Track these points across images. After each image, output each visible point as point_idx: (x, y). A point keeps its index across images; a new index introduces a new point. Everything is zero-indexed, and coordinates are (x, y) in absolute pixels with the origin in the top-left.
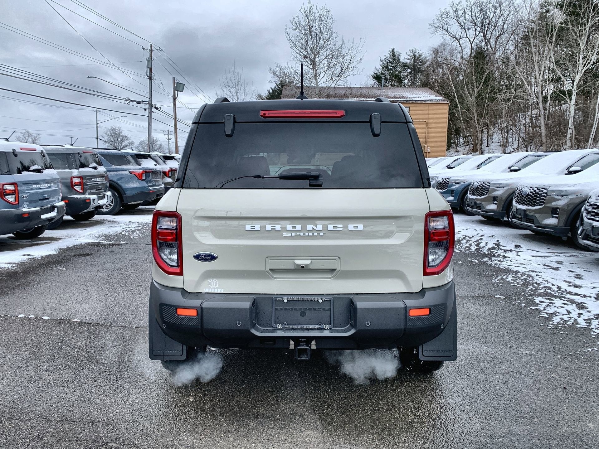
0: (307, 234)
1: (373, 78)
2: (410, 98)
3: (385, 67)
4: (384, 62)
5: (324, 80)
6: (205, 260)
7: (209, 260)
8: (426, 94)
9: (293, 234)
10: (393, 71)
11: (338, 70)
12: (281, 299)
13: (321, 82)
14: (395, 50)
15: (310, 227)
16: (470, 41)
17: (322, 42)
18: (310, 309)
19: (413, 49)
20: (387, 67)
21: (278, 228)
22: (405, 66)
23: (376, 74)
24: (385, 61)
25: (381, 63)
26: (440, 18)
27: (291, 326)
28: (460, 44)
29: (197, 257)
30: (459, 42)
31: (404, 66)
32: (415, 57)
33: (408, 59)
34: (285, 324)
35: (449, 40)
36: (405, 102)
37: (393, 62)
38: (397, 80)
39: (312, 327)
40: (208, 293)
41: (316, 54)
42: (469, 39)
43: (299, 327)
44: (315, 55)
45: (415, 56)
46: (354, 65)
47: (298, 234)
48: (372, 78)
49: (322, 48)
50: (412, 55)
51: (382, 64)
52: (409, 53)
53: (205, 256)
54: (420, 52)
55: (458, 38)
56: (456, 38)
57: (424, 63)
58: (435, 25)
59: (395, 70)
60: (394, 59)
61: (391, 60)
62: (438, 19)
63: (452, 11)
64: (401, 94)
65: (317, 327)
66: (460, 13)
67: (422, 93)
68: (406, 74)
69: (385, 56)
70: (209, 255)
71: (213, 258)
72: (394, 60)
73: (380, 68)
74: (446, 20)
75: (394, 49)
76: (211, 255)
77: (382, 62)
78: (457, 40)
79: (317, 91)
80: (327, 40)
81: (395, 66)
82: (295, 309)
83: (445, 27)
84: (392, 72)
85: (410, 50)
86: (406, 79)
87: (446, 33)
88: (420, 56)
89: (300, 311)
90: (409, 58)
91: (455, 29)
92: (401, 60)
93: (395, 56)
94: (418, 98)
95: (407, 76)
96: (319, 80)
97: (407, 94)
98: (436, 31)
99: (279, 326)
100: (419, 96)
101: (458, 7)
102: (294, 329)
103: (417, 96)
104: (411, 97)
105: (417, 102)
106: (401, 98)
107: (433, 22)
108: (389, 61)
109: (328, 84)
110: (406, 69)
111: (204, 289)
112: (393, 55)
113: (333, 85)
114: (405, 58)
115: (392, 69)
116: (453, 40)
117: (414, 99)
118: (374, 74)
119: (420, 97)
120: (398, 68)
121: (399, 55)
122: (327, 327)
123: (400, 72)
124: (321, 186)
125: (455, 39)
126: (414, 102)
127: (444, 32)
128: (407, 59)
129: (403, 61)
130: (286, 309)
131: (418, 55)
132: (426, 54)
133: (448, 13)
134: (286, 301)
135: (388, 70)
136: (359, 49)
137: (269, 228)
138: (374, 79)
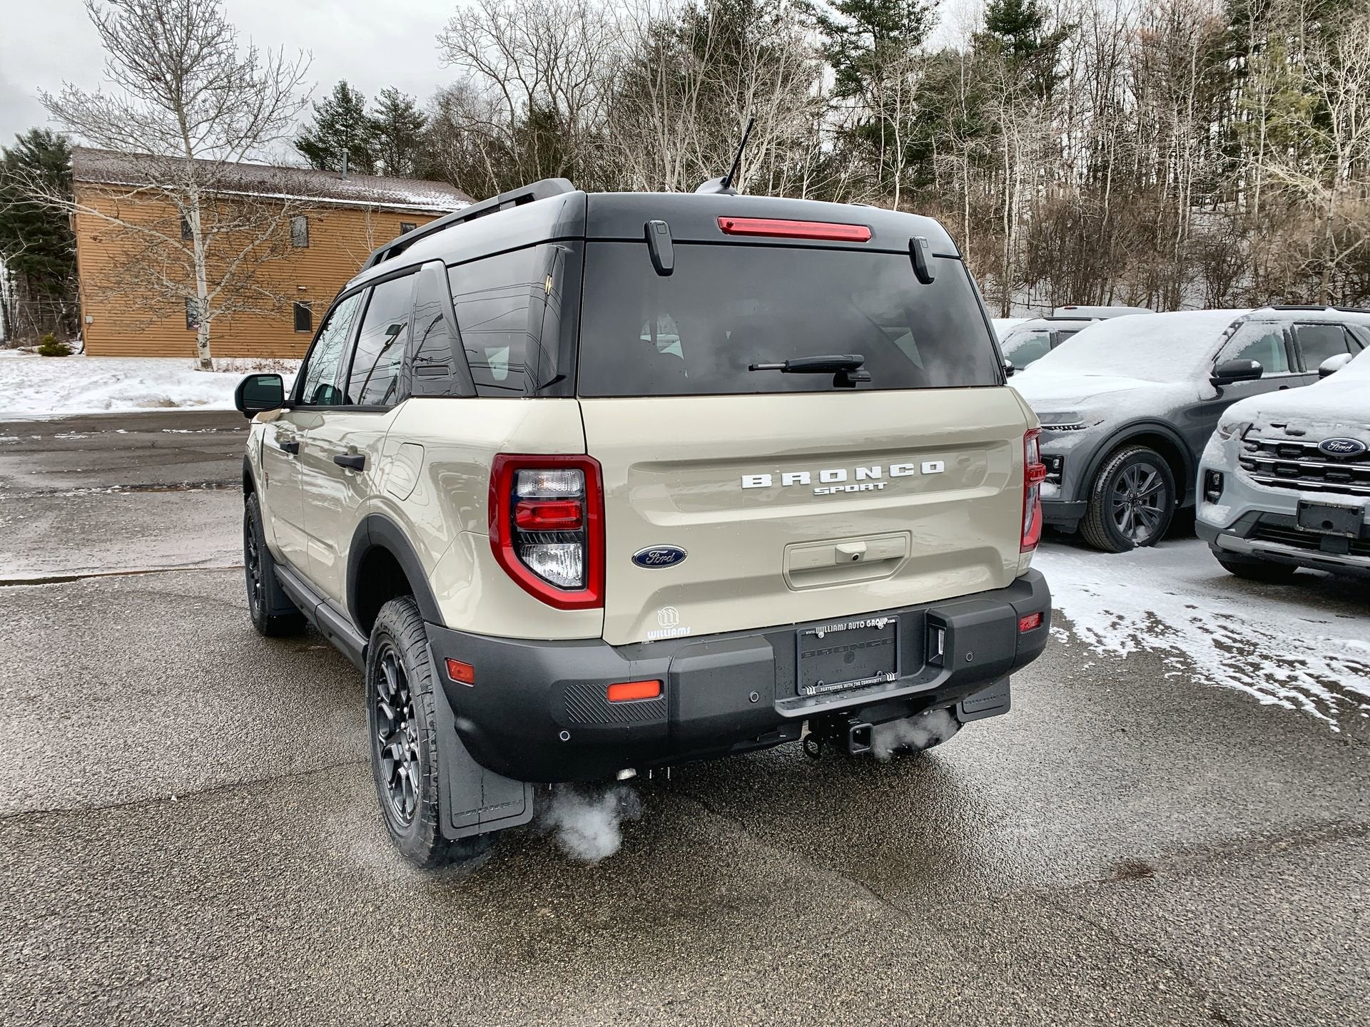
0: (856, 488)
1: (300, 149)
2: (414, 203)
3: (328, 125)
4: (325, 114)
5: (210, 140)
6: (659, 564)
7: (670, 563)
8: (449, 198)
9: (833, 490)
10: (346, 135)
11: (243, 121)
12: (813, 632)
13: (202, 146)
14: (349, 86)
15: (861, 472)
16: (527, 88)
17: (194, 46)
18: (862, 646)
19: (391, 89)
20: (331, 126)
21: (805, 477)
22: (376, 126)
23: (306, 139)
24: (327, 111)
25: (317, 115)
26: (459, 27)
27: (832, 688)
28: (506, 92)
29: (641, 560)
30: (503, 86)
31: (372, 127)
32: (396, 110)
33: (382, 113)
34: (821, 684)
35: (480, 81)
36: (405, 212)
37: (346, 115)
38: (362, 160)
39: (867, 682)
40: (655, 641)
41: (181, 73)
42: (524, 82)
43: (846, 686)
44: (179, 79)
45: (395, 107)
46: (288, 112)
47: (842, 488)
48: (296, 149)
49: (196, 59)
50: (389, 103)
51: (319, 117)
52: (382, 99)
53: (661, 555)
54: (408, 99)
55: (501, 77)
56: (498, 79)
57: (418, 126)
58: (450, 41)
59: (353, 135)
60: (347, 109)
61: (340, 110)
62: (455, 30)
63: (483, 15)
64: (391, 192)
65: (875, 681)
66: (502, 22)
67: (437, 195)
68: (378, 147)
69: (325, 98)
70: (670, 552)
71: (678, 556)
72: (348, 111)
73: (316, 128)
74: (472, 33)
75: (345, 84)
76: (675, 551)
77: (319, 111)
78: (500, 82)
79: (189, 168)
80: (208, 42)
81: (351, 125)
82: (837, 650)
83: (471, 49)
84: (344, 138)
85: (383, 92)
86: (379, 159)
87: (475, 63)
88: (408, 107)
89: (845, 653)
90: (383, 109)
91: (493, 55)
92: (363, 113)
93: (349, 101)
94: (433, 204)
95: (382, 151)
96: (193, 142)
97: (406, 193)
98: (452, 56)
99: (811, 691)
100: (434, 200)
101: (498, 9)
102: (836, 692)
103: (429, 200)
104: (417, 201)
105: (431, 214)
106: (394, 203)
107: (444, 35)
108: (337, 112)
109: (218, 156)
110: (377, 134)
111: (648, 634)
112: (343, 99)
113: (233, 158)
114: (372, 108)
115: (344, 131)
116: (489, 83)
117: (424, 207)
118: (300, 140)
119: (436, 203)
120: (359, 132)
121: (360, 99)
122: (891, 677)
123: (365, 141)
124: (854, 386)
125: (494, 79)
126: (426, 213)
127: (470, 60)
128: (377, 111)
129: (369, 116)
130: (820, 653)
131: (402, 106)
132: (424, 105)
133: (477, 20)
134: (821, 635)
135: (336, 132)
136: (298, 75)
137: (788, 479)
138: (302, 152)
